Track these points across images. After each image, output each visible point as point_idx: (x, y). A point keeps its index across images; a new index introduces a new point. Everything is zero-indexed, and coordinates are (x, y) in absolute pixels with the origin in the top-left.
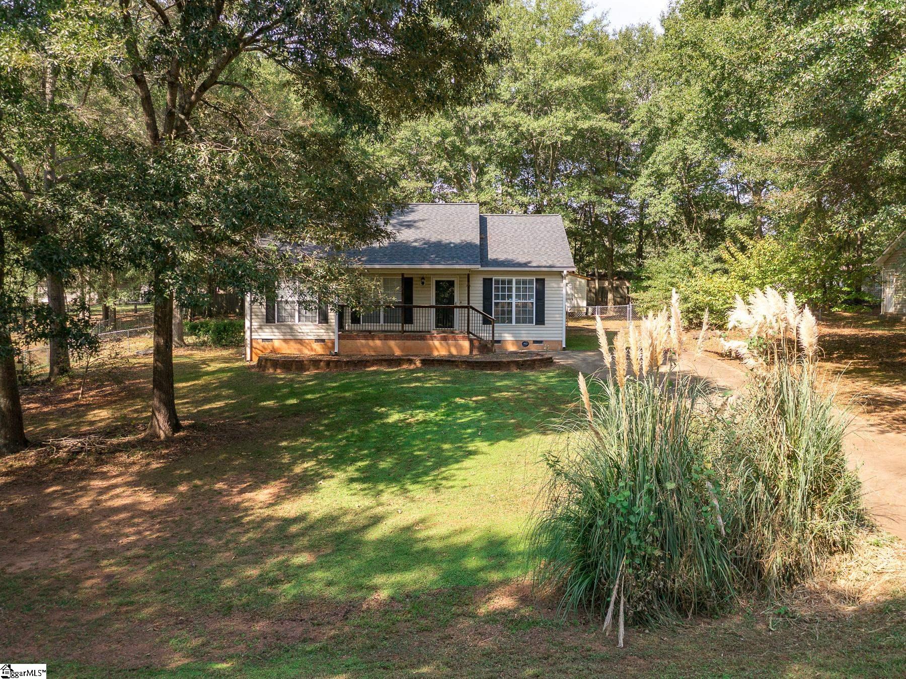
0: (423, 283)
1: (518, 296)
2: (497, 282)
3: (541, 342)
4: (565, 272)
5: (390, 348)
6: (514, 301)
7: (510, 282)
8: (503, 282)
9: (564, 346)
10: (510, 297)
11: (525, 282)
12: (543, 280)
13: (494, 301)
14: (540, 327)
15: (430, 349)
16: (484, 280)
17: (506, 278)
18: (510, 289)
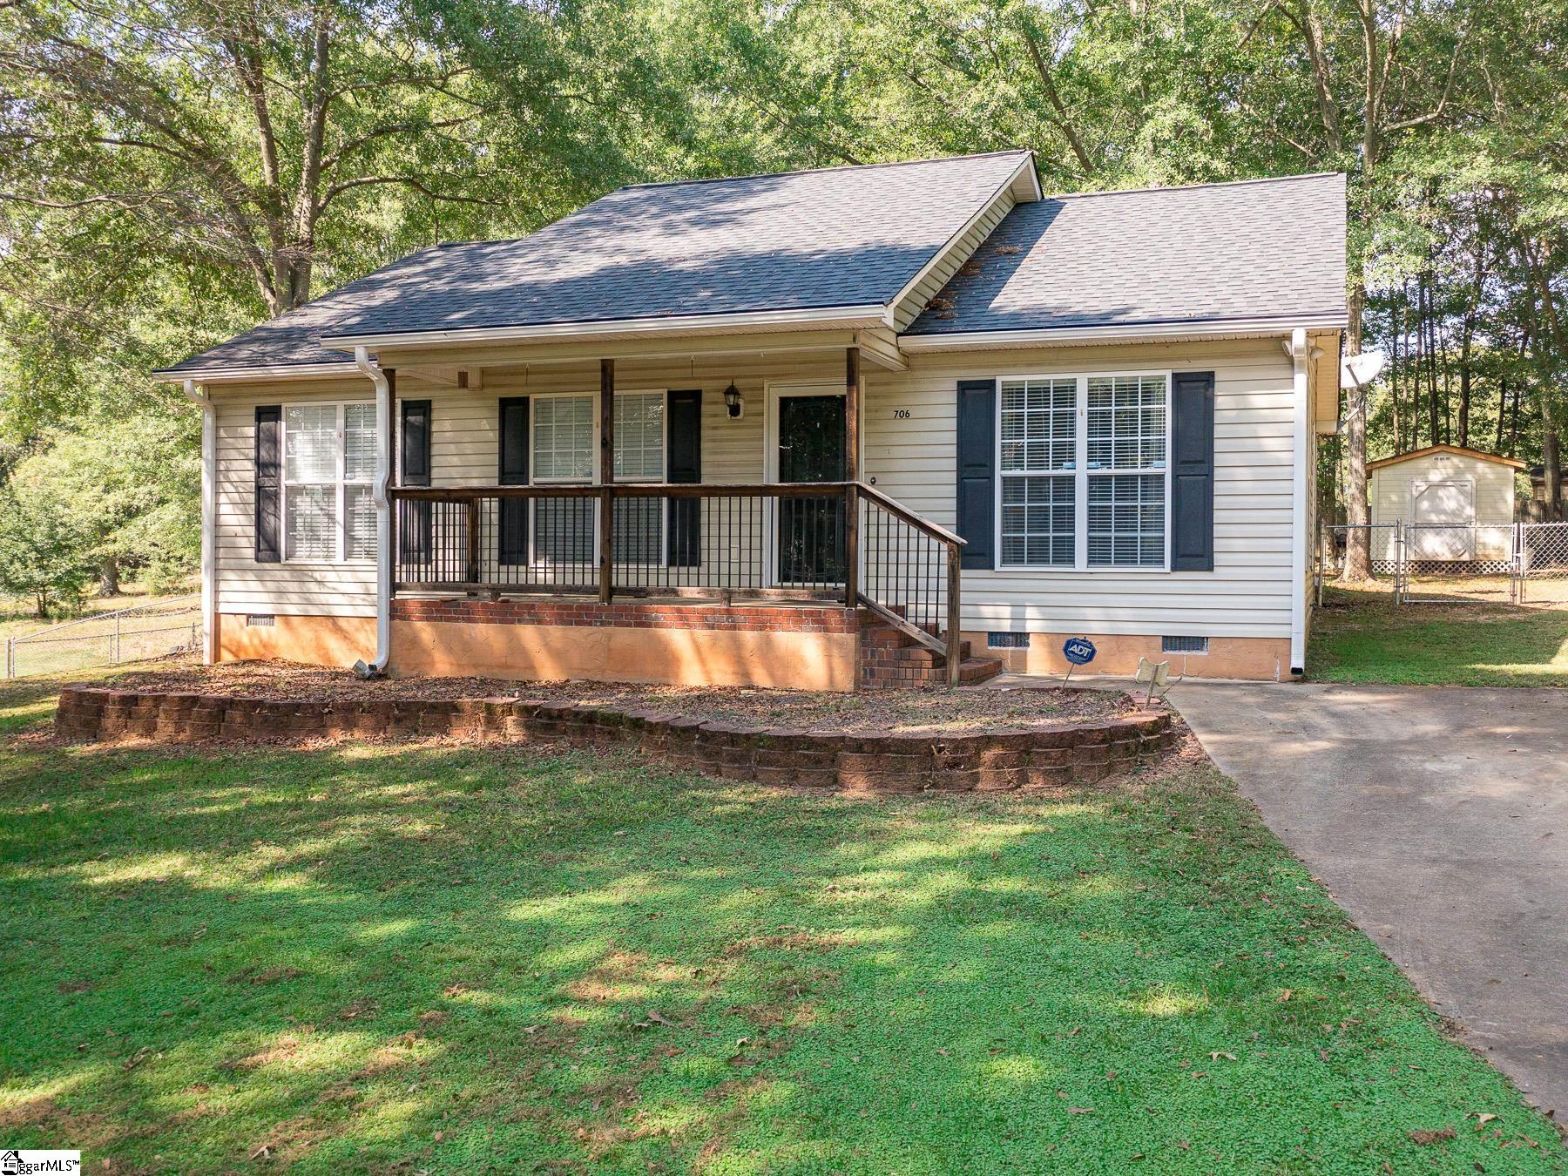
0: (735, 410)
1: (1098, 452)
2: (1014, 394)
3: (1196, 642)
4: (1299, 339)
5: (523, 652)
6: (1082, 470)
7: (1065, 394)
8: (1038, 394)
9: (1298, 661)
10: (1065, 453)
11: (1127, 392)
12: (1208, 379)
13: (999, 473)
14: (1191, 580)
15: (667, 660)
16: (964, 387)
17: (1051, 377)
18: (1065, 423)
